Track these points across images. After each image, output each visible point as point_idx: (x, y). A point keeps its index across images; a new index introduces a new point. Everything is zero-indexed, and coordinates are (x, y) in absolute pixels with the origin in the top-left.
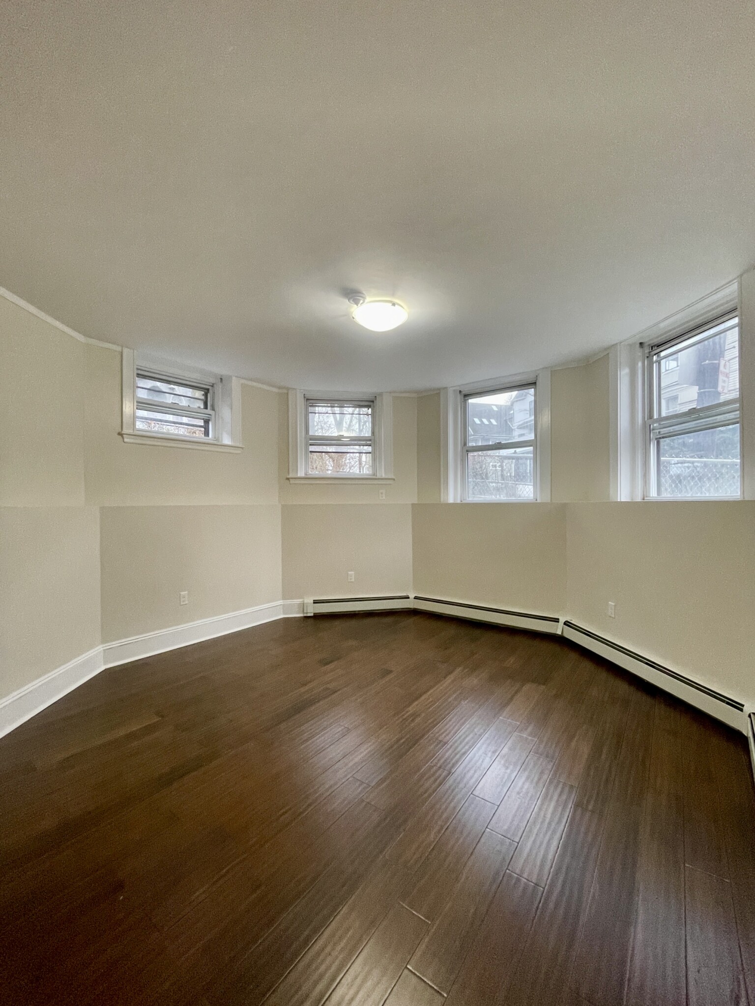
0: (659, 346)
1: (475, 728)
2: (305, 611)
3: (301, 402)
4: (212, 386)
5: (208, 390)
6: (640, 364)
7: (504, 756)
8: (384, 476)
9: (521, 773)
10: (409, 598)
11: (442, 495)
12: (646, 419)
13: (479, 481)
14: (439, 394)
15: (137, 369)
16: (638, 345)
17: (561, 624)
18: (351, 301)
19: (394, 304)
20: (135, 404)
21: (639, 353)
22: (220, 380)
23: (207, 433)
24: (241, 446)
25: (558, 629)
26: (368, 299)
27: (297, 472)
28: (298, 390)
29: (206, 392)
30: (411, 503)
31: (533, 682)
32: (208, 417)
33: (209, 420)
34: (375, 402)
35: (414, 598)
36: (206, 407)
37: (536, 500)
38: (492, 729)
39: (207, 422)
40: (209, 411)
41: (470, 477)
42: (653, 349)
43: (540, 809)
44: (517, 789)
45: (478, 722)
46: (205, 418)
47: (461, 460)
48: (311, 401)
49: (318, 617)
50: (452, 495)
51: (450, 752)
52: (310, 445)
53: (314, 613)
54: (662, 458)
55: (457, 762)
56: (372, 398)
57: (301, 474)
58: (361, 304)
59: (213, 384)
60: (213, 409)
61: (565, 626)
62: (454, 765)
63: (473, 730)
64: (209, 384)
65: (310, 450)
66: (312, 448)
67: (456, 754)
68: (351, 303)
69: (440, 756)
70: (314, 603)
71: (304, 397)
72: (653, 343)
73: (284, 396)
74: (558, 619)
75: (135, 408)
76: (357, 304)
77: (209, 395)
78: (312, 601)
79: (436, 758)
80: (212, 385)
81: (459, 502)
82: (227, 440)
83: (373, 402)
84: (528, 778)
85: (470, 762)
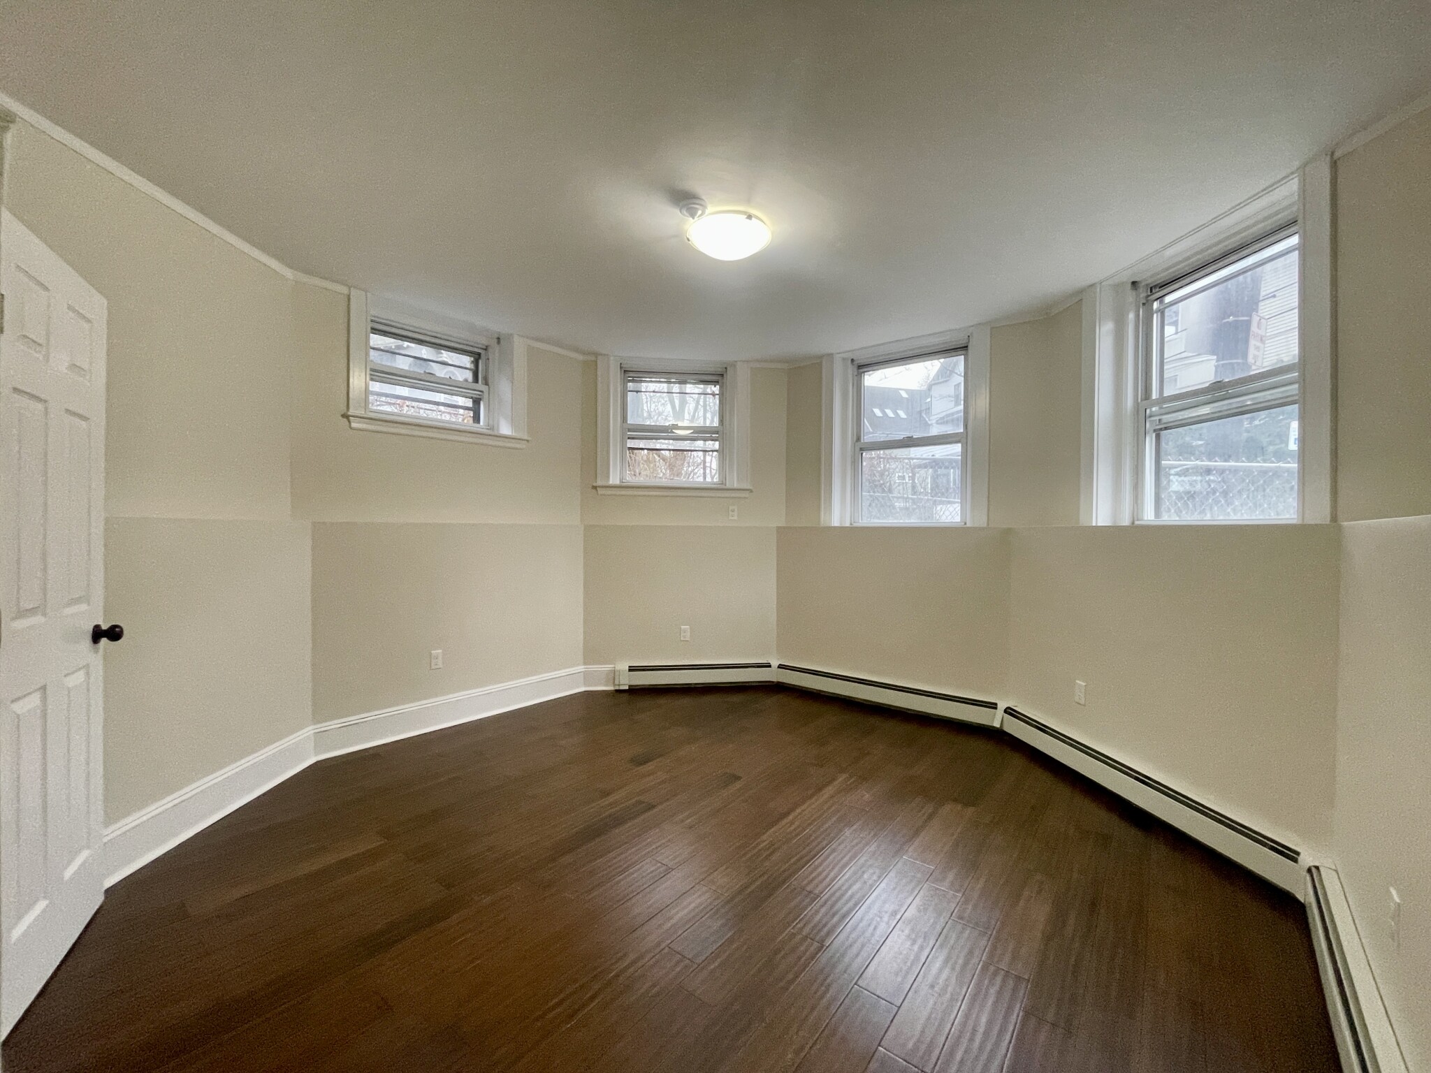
0: (1163, 286)
1: (864, 872)
2: (617, 682)
3: (615, 375)
4: (486, 350)
5: (479, 354)
6: (1131, 316)
7: (910, 921)
8: (736, 486)
9: (936, 951)
10: (770, 666)
11: (822, 513)
12: (1139, 400)
13: (879, 496)
14: (820, 364)
15: (372, 321)
16: (1130, 285)
17: (1000, 712)
18: (685, 212)
19: (750, 217)
20: (368, 372)
21: (1130, 296)
22: (496, 340)
23: (476, 419)
24: (526, 438)
25: (996, 719)
26: (710, 209)
27: (608, 477)
28: (612, 358)
29: (477, 357)
30: (775, 525)
31: (955, 800)
32: (479, 395)
33: (480, 399)
34: (725, 376)
35: (778, 667)
36: (476, 379)
37: (965, 524)
38: (892, 874)
39: (477, 402)
40: (480, 386)
41: (864, 488)
42: (1154, 291)
43: (967, 1016)
44: (930, 979)
45: (869, 863)
46: (475, 396)
47: (852, 462)
48: (632, 374)
49: (634, 691)
50: (838, 514)
51: (823, 910)
52: (629, 438)
53: (630, 686)
54: (1163, 462)
55: (835, 927)
56: (720, 370)
57: (614, 480)
58: (699, 217)
59: (487, 347)
60: (487, 384)
61: (1006, 715)
62: (828, 934)
63: (861, 876)
64: (480, 346)
65: (629, 446)
66: (631, 444)
67: (834, 915)
68: (684, 215)
69: (807, 918)
70: (630, 670)
71: (621, 368)
72: (1155, 281)
73: (591, 364)
74: (996, 704)
75: (368, 379)
76: (693, 216)
77: (480, 362)
78: (627, 668)
79: (801, 920)
80: (485, 348)
81: (848, 524)
82: (505, 429)
83: (722, 375)
84: (947, 961)
85: (854, 929)
